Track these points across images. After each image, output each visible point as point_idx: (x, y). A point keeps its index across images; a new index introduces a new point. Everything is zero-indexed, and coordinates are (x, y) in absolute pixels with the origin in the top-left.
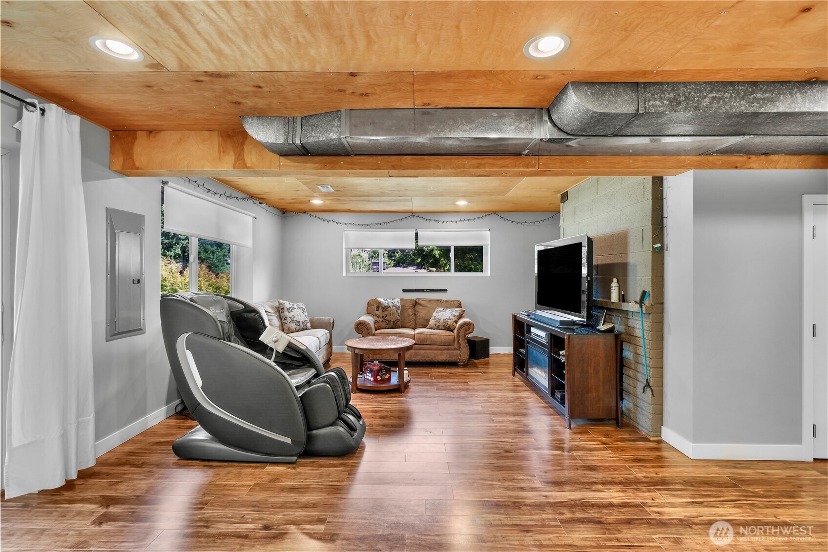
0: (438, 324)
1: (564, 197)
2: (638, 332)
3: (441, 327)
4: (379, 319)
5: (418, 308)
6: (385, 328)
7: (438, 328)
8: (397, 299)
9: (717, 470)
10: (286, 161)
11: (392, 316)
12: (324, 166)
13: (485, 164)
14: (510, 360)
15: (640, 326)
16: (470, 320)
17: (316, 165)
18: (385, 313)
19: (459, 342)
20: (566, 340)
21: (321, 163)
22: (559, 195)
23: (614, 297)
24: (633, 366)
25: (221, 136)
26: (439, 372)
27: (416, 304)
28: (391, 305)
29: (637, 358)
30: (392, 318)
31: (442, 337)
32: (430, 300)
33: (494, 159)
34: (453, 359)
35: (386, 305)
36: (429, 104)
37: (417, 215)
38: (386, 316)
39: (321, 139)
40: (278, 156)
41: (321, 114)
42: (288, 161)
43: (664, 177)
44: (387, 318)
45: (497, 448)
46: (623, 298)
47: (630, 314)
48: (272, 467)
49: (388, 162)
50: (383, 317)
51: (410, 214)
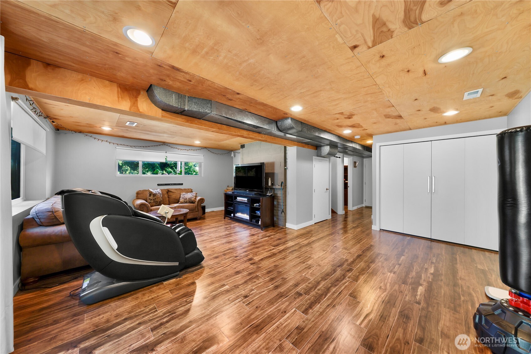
0: (186, 201)
1: (243, 146)
2: (279, 195)
3: (187, 202)
4: (152, 201)
5: (170, 193)
6: (155, 206)
7: (186, 203)
8: (159, 189)
9: (302, 231)
10: (165, 114)
11: (158, 199)
12: (187, 121)
13: (250, 134)
14: (223, 213)
15: (280, 194)
16: (201, 197)
17: (183, 120)
18: (155, 197)
19: (198, 208)
20: (261, 200)
21: (186, 120)
22: (240, 145)
23: (270, 184)
24: (277, 206)
25: (120, 88)
26: (191, 224)
27: (168, 191)
28: (157, 193)
29: (278, 203)
30: (158, 200)
31: (190, 207)
32: (176, 189)
33: (253, 133)
34: (195, 217)
35: (155, 193)
36: (247, 109)
37: (166, 144)
38: (155, 199)
39: (201, 111)
40: (160, 111)
41: (200, 99)
42: (167, 114)
43: (287, 147)
44: (156, 200)
45: (250, 242)
46: (273, 184)
47: (275, 189)
48: (167, 282)
49: (217, 126)
50: (154, 200)
51: (162, 143)
